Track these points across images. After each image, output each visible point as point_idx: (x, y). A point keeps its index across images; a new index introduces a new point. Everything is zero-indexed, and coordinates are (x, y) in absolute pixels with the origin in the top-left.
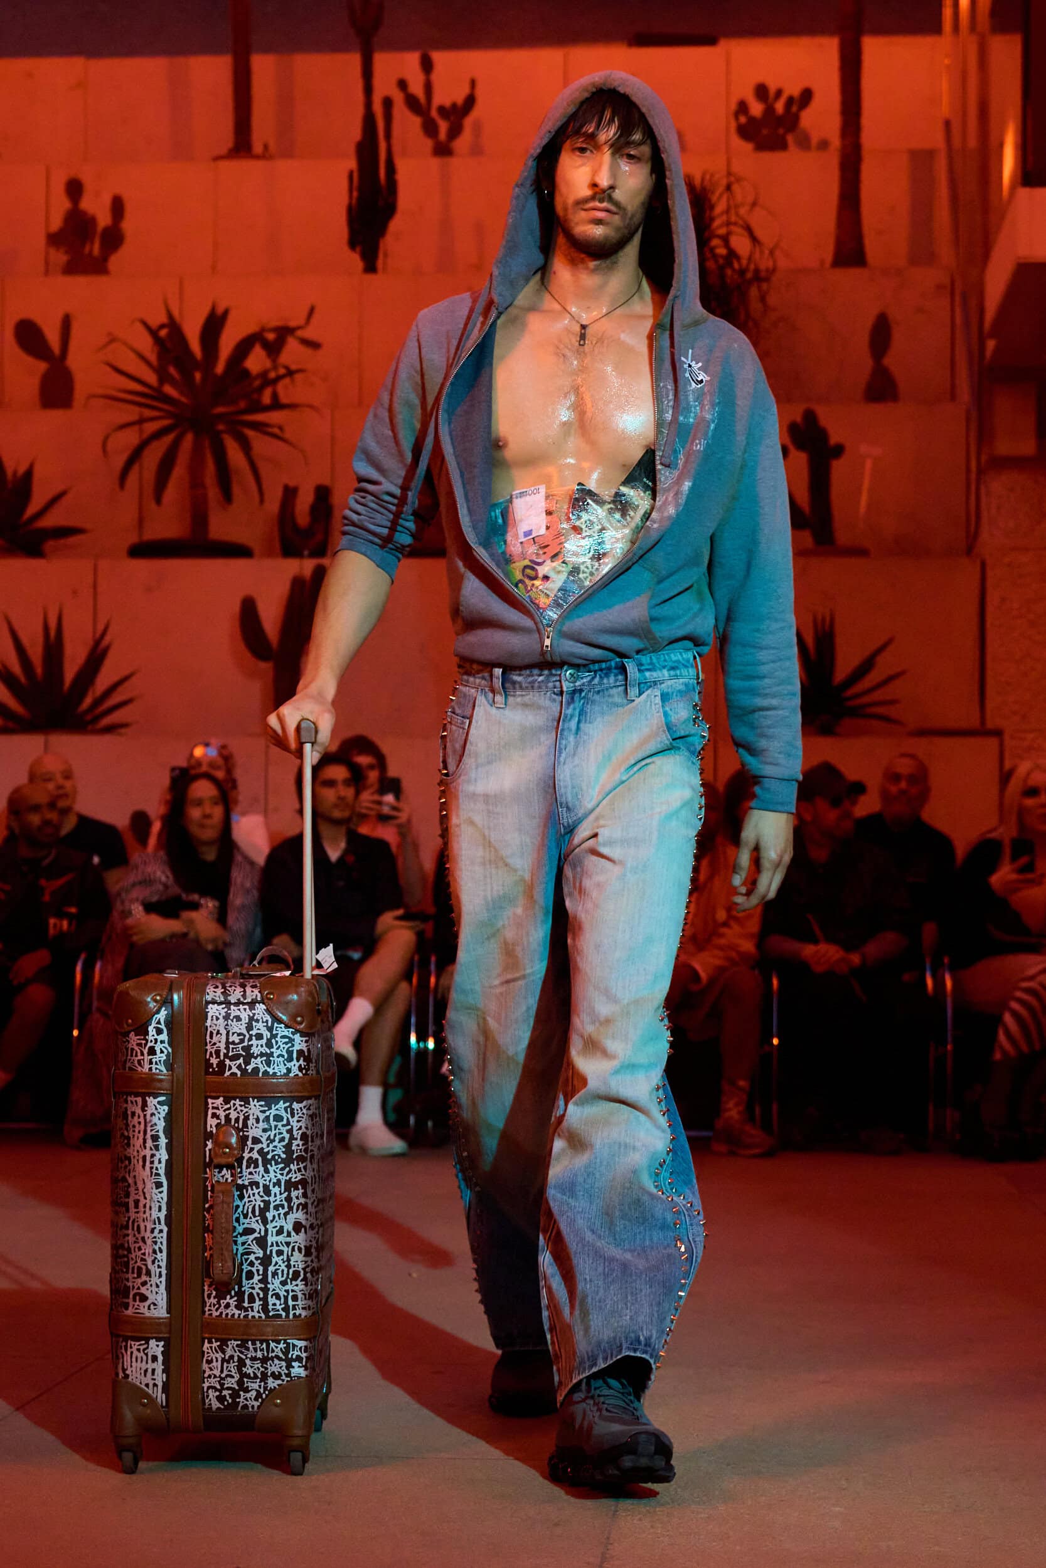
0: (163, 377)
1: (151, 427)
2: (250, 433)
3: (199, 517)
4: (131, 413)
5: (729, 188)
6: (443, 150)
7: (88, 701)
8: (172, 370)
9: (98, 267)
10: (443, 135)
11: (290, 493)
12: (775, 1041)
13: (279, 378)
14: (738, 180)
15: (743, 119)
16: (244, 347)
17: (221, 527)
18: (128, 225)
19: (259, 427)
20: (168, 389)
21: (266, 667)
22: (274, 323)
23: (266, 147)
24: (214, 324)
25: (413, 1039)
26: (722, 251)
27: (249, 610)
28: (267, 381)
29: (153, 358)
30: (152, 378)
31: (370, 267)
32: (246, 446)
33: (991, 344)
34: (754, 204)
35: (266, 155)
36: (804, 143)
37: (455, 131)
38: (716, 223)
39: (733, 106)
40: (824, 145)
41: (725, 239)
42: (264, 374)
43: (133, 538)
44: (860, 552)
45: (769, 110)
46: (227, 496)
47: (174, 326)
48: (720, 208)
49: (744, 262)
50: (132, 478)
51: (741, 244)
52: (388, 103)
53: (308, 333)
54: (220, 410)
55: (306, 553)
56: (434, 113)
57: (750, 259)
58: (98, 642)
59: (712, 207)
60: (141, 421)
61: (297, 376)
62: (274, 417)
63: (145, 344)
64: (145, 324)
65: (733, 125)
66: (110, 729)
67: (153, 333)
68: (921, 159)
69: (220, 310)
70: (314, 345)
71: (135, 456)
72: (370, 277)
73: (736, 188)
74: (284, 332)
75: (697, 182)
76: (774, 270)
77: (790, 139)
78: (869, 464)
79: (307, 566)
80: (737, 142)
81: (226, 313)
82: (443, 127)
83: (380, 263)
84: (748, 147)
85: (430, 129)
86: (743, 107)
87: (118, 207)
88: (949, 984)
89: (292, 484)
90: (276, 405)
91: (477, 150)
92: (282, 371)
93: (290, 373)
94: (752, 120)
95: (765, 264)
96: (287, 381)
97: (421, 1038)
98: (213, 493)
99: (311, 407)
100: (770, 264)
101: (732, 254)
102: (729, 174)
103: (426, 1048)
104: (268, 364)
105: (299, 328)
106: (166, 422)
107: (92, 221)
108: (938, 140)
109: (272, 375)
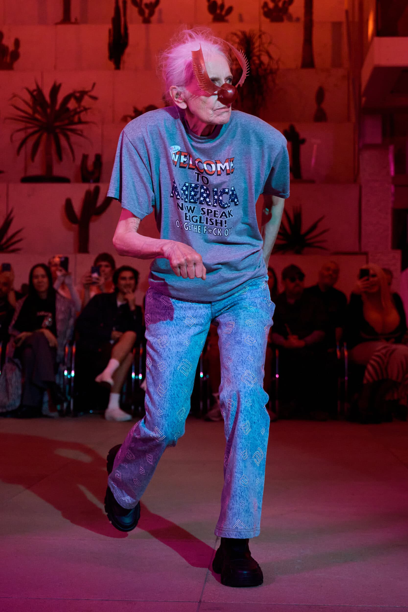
0: (35, 111)
1: (30, 131)
2: (69, 133)
3: (49, 167)
4: (21, 125)
5: (260, 37)
6: (147, 21)
7: (4, 240)
8: (38, 108)
9: (9, 67)
10: (147, 15)
11: (85, 157)
12: (277, 376)
13: (81, 111)
14: (264, 33)
15: (266, 9)
16: (67, 99)
17: (58, 171)
18: (21, 50)
19: (73, 131)
20: (37, 116)
21: (75, 226)
22: (80, 89)
23: (76, 19)
24: (55, 89)
25: (133, 375)
26: (257, 62)
27: (69, 204)
28: (76, 112)
29: (31, 103)
30: (30, 111)
31: (118, 67)
32: (68, 139)
33: (364, 99)
34: (270, 43)
35: (76, 22)
36: (290, 18)
37: (152, 13)
38: (256, 50)
39: (262, 4)
40: (298, 20)
41: (259, 57)
42: (75, 110)
43: (22, 175)
44: (311, 181)
45: (276, 6)
46: (60, 158)
47: (39, 90)
48: (257, 44)
49: (266, 66)
50: (23, 152)
51: (265, 59)
52: (125, 3)
53: (93, 93)
54: (58, 124)
55: (91, 181)
56: (143, 6)
57: (268, 65)
58: (9, 215)
59: (254, 44)
60: (26, 128)
61: (89, 111)
62: (79, 127)
63: (27, 97)
64: (27, 89)
65: (262, 11)
66: (14, 251)
67: (31, 93)
68: (336, 26)
69: (58, 84)
70: (95, 98)
71: (24, 142)
72: (117, 71)
73: (263, 36)
74: (83, 93)
75: (248, 34)
76: (278, 69)
77: (285, 17)
78: (315, 146)
79: (92, 186)
80: (263, 18)
81: (60, 85)
82: (147, 11)
83: (121, 66)
84: (268, 20)
85: (141, 12)
86: (266, 4)
87: (17, 43)
88: (346, 353)
89: (86, 153)
90: (80, 122)
91: (160, 21)
92: (82, 108)
93: (86, 109)
94: (269, 10)
95: (275, 67)
96: (84, 113)
97: (137, 374)
98: (55, 157)
99: (94, 123)
100: (276, 67)
101: (261, 63)
102: (260, 31)
103: (138, 379)
104: (76, 105)
105: (90, 91)
106: (36, 129)
107: (7, 48)
108: (343, 18)
109: (78, 110)
